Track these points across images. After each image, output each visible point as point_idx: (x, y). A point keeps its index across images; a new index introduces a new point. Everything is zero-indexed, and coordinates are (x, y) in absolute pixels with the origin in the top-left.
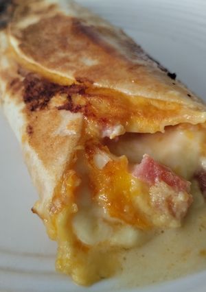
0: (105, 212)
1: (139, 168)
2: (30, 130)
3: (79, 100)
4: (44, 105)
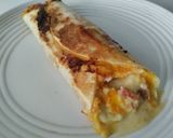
0: (110, 110)
1: (120, 92)
2: (76, 81)
3: (93, 67)
4: (79, 70)
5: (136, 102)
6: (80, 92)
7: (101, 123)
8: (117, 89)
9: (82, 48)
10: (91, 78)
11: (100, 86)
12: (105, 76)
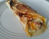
1: (35, 23)
2: (21, 20)
4: (22, 16)
5: (40, 26)
6: (22, 23)
7: (29, 33)
8: (34, 22)
9: (23, 10)
10: (26, 19)
11: (29, 21)
12: (30, 18)
